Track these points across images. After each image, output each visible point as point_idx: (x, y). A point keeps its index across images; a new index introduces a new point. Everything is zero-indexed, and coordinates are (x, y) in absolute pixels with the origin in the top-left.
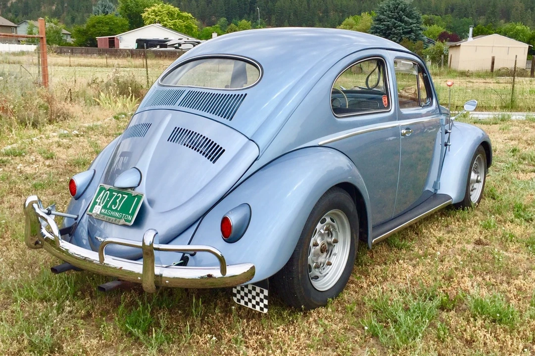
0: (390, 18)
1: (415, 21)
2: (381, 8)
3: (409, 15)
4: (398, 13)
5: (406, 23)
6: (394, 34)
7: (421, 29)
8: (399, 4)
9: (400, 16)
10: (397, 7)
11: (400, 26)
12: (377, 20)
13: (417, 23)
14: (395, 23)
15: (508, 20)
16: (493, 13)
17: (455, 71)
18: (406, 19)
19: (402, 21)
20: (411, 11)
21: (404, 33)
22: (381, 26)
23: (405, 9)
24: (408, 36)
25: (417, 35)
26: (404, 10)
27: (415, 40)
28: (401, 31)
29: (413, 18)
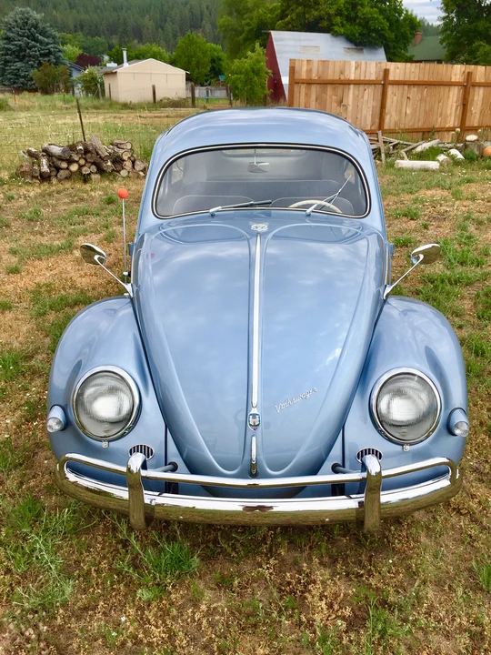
0: (21, 36)
1: (50, 40)
2: (6, 23)
3: (43, 33)
4: (29, 30)
5: (41, 43)
6: (30, 56)
7: (60, 51)
8: (28, 19)
9: (32, 34)
10: (27, 23)
11: (35, 47)
12: (5, 39)
13: (54, 43)
14: (28, 43)
15: (141, 40)
16: (125, 32)
17: (117, 103)
18: (40, 37)
19: (36, 40)
20: (44, 28)
21: (42, 55)
22: (12, 47)
23: (37, 24)
24: (46, 59)
25: (57, 58)
26: (36, 27)
27: (56, 64)
28: (38, 53)
29: (48, 37)
